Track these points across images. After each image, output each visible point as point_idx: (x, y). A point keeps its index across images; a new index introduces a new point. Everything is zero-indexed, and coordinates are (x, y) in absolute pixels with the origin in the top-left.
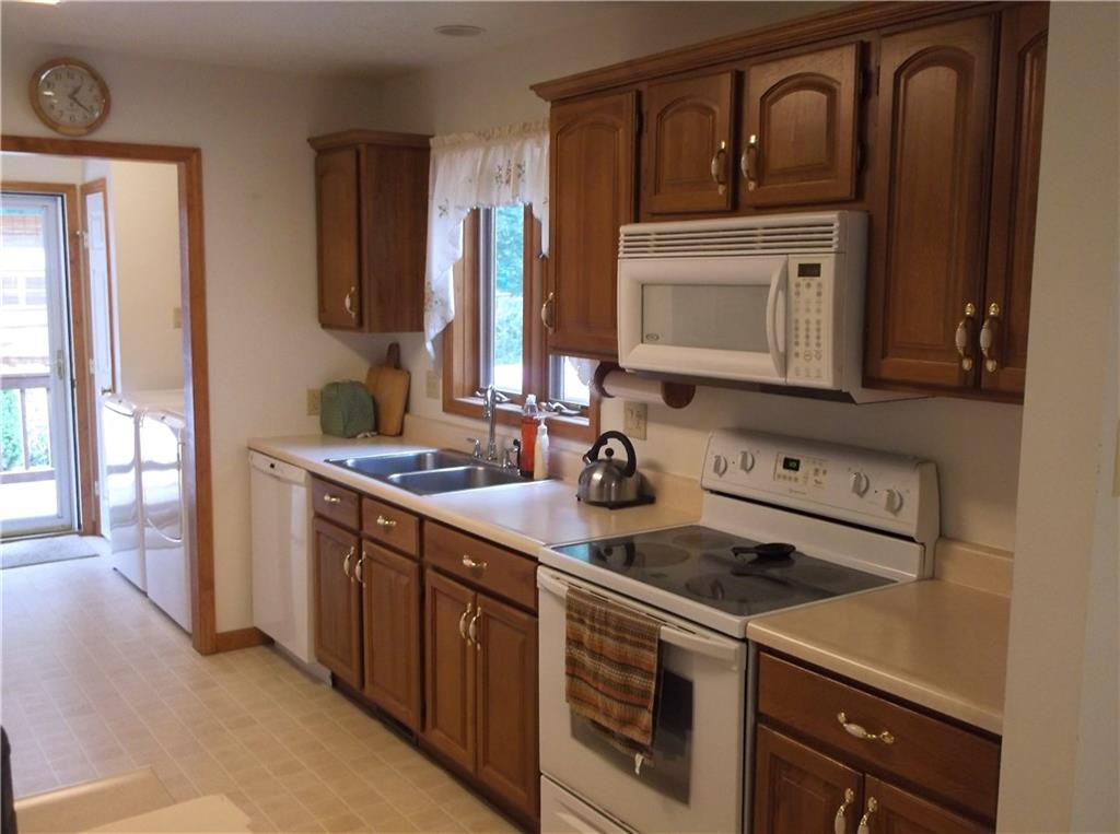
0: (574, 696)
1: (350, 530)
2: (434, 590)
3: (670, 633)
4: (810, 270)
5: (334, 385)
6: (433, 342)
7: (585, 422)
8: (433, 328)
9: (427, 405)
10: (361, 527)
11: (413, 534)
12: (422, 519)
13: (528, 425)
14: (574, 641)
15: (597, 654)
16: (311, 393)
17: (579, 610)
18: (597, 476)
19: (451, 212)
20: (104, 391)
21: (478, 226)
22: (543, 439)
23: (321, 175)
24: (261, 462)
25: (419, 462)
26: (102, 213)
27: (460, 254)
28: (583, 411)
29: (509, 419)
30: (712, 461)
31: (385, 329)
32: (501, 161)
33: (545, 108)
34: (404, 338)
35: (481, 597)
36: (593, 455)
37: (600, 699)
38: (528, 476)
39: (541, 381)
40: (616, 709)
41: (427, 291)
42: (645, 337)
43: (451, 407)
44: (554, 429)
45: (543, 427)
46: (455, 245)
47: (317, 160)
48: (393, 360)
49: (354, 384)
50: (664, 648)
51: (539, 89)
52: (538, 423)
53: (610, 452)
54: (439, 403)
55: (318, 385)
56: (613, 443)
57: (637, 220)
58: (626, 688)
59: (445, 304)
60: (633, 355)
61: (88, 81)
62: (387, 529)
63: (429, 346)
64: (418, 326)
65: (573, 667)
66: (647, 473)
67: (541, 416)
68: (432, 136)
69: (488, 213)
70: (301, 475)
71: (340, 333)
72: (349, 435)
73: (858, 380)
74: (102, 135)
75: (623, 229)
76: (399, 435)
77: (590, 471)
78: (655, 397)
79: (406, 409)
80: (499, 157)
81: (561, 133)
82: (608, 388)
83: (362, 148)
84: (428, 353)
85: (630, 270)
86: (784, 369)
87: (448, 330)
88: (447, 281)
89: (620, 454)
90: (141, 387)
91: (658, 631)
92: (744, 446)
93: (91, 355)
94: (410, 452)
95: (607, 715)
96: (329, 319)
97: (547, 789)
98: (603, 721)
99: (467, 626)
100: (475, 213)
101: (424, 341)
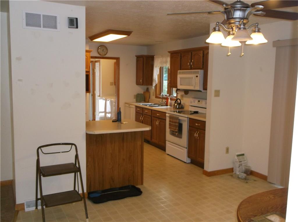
0: (170, 128)
1: (141, 114)
2: (153, 120)
3: (180, 118)
4: (197, 76)
5: (138, 94)
6: (154, 87)
7: (175, 98)
8: (154, 85)
9: (153, 97)
10: (143, 113)
11: (150, 112)
12: (152, 110)
13: (167, 99)
14: (170, 121)
15: (173, 122)
16: (134, 95)
17: (171, 117)
18: (176, 105)
19: (157, 67)
20: (98, 96)
21: (161, 69)
22: (169, 100)
23: (137, 61)
24: (127, 105)
25: (151, 105)
26: (99, 66)
27: (158, 73)
28: (175, 97)
29: (165, 98)
30: (190, 102)
31: (146, 85)
32: (164, 60)
33: (169, 54)
34: (149, 87)
35: (159, 119)
36: (176, 102)
37: (172, 127)
38: (167, 106)
39: (170, 92)
40: (174, 128)
41: (153, 79)
42: (181, 85)
43: (156, 97)
44: (171, 99)
45: (169, 99)
46: (158, 72)
47: (137, 59)
48: (148, 90)
49: (141, 94)
50: (179, 120)
51: (169, 52)
52: (169, 98)
53: (178, 101)
54: (154, 97)
55: (136, 94)
56: (178, 100)
57: (180, 70)
58: (175, 125)
59: (156, 81)
60: (179, 87)
61: (105, 48)
62: (147, 112)
63: (153, 88)
64: (152, 85)
65: (170, 124)
66: (183, 104)
67: (169, 97)
68: (154, 56)
69: (163, 67)
70: (134, 107)
71: (139, 86)
72: (140, 102)
73: (203, 89)
74: (107, 56)
75: (178, 71)
76: (148, 102)
77: (175, 104)
78: (183, 93)
79: (149, 98)
80: (164, 59)
81: (171, 58)
82: (178, 92)
83: (144, 57)
84: (153, 89)
85: (179, 76)
86: (195, 88)
87: (156, 85)
88: (156, 78)
89: (179, 102)
90: (105, 95)
91: (178, 118)
92: (194, 99)
93: (95, 90)
94: (150, 104)
95: (173, 129)
96: (138, 83)
97: (167, 142)
98: (173, 130)
99: (157, 123)
100: (161, 67)
101: (152, 87)
